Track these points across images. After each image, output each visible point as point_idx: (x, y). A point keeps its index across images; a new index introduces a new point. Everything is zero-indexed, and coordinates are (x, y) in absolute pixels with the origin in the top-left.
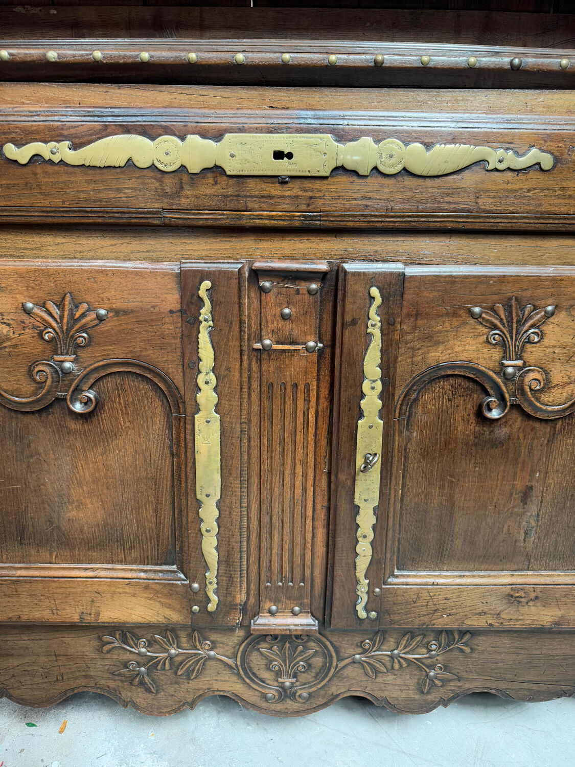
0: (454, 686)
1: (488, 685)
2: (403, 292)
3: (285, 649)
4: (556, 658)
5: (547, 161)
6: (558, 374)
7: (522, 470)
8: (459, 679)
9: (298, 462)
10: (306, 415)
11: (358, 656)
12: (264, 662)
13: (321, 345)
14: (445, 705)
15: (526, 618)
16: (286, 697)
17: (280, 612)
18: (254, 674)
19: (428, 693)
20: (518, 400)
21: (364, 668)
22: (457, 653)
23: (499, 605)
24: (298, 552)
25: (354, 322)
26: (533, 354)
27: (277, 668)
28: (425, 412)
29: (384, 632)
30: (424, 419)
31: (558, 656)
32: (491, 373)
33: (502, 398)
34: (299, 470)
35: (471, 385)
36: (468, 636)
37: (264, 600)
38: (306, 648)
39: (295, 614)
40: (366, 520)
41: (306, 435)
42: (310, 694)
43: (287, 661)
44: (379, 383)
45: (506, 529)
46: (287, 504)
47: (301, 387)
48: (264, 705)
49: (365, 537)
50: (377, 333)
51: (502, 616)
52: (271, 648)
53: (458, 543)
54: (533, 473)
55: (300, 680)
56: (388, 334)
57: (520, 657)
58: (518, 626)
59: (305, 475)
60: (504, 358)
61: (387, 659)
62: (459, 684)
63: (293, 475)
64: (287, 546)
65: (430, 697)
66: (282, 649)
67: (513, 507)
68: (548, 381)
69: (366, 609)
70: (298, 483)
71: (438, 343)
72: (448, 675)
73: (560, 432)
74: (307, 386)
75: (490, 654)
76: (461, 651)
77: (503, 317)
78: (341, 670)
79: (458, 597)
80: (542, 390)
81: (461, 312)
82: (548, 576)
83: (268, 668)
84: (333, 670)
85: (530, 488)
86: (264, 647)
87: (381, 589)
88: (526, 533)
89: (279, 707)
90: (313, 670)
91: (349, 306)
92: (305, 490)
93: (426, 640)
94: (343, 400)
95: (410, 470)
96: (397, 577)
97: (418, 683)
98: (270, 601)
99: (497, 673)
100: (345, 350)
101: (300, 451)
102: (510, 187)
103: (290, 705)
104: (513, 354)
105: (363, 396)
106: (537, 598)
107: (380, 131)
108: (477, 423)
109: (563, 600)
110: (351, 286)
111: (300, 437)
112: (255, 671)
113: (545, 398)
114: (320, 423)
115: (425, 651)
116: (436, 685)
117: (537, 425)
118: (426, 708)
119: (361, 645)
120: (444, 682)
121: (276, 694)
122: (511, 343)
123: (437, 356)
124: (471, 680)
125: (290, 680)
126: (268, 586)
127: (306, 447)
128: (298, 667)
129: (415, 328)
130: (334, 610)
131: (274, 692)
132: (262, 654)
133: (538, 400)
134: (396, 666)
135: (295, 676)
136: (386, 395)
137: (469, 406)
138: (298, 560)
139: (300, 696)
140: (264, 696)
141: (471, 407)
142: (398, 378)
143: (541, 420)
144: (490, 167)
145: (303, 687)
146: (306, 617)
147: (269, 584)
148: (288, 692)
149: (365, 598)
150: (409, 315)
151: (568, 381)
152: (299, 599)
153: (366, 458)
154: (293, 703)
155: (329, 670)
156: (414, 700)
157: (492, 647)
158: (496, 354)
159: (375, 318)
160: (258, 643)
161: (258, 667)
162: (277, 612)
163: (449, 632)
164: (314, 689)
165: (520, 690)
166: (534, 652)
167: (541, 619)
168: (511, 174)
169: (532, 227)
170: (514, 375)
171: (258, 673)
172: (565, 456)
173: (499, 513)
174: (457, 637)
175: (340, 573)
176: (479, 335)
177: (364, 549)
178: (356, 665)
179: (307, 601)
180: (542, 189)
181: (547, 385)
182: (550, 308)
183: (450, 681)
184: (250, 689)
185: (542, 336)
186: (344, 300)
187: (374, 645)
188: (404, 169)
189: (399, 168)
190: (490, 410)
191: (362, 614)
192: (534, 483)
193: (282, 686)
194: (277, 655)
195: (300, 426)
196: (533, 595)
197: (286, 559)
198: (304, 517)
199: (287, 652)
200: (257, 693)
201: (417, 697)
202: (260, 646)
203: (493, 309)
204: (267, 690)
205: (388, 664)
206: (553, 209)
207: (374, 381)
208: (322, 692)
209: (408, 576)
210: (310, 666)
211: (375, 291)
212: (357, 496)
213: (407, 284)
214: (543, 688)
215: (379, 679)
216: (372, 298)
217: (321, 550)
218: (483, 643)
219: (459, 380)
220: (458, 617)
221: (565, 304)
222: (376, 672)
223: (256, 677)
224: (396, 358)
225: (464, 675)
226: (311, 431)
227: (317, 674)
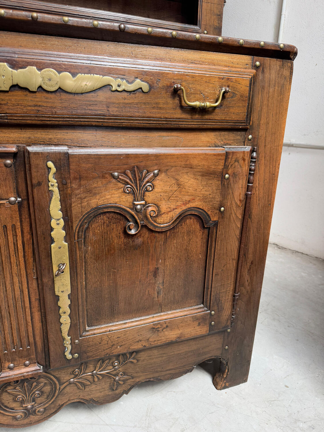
0: (130, 382)
1: (149, 377)
2: (69, 165)
3: (25, 387)
4: (182, 354)
5: (145, 87)
6: (164, 207)
7: (152, 260)
8: (133, 378)
9: (14, 275)
10: (16, 245)
11: (72, 380)
12: (12, 398)
13: (19, 199)
14: (127, 393)
15: (163, 338)
16: (30, 414)
17: (16, 367)
18: (6, 407)
19: (116, 389)
20: (145, 222)
21: (76, 385)
22: (129, 364)
23: (148, 335)
24: (23, 329)
25: (39, 184)
26: (150, 197)
27: (21, 399)
28: (94, 234)
29: (86, 363)
30: (95, 238)
31: (182, 353)
32: (128, 209)
33: (136, 222)
34: (16, 280)
35: (119, 217)
36: (134, 354)
37: (4, 362)
38: (38, 383)
39: (26, 366)
40: (65, 303)
41: (17, 257)
42: (45, 409)
43: (27, 393)
44: (62, 220)
45: (147, 292)
46: (11, 302)
47: (9, 227)
48: (15, 423)
49: (65, 313)
50: (56, 190)
51: (150, 340)
52: (15, 388)
53: (122, 305)
54: (158, 260)
55: (37, 402)
56: (63, 190)
57: (164, 358)
58: (159, 343)
59: (21, 282)
60: (134, 200)
61: (90, 377)
62: (133, 380)
63: (13, 284)
64: (15, 326)
65: (117, 392)
66: (22, 387)
67: (150, 280)
68: (159, 211)
69: (71, 353)
70: (17, 288)
71: (95, 194)
72: (126, 377)
73: (169, 237)
74: (14, 227)
75: (148, 361)
76: (132, 362)
77: (131, 177)
78: (62, 390)
79: (125, 335)
80: (157, 216)
81: (107, 176)
82: (172, 314)
83: (15, 401)
84: (57, 391)
85: (157, 269)
86: (10, 389)
87: (79, 340)
88: (158, 293)
89: (26, 421)
90: (45, 395)
91: (34, 174)
92: (22, 291)
93: (111, 362)
94: (39, 233)
95: (89, 269)
96: (88, 331)
97: (110, 386)
98: (8, 361)
99: (152, 369)
100: (36, 202)
101: (15, 268)
102: (126, 101)
103: (33, 418)
104: (139, 198)
105: (52, 229)
106: (167, 326)
107: (41, 63)
108: (125, 237)
109: (181, 325)
110: (34, 161)
111: (13, 259)
112: (6, 404)
113: (159, 220)
114: (26, 248)
115: (111, 367)
116: (120, 384)
117: (157, 235)
118: (116, 398)
119: (73, 373)
120: (124, 381)
121: (23, 414)
122: (137, 192)
123: (95, 202)
124: (139, 377)
125: (31, 404)
126: (5, 353)
127: (18, 265)
128: (35, 395)
129: (80, 186)
130: (51, 358)
131: (21, 414)
132: (9, 393)
133: (155, 221)
134: (96, 379)
135: (34, 400)
136: (68, 227)
137: (119, 229)
138: (23, 334)
139: (38, 411)
140: (15, 418)
141: (120, 229)
142: (74, 216)
143: (159, 232)
144: (114, 89)
145: (40, 405)
146: (34, 366)
147: (6, 352)
148: (31, 411)
149: (70, 347)
150: (75, 178)
151: (169, 210)
152: (28, 357)
153: (59, 266)
154: (35, 417)
155: (55, 392)
156: (109, 395)
157: (148, 357)
158: (130, 198)
159: (53, 181)
160: (6, 387)
161: (8, 402)
162: (14, 367)
163: (124, 355)
164: (47, 405)
165: (166, 375)
166: (170, 354)
167: (170, 337)
168: (125, 94)
169: (142, 125)
170: (141, 210)
171: (8, 405)
172: (173, 249)
173: (142, 285)
174: (128, 356)
175: (52, 337)
176: (119, 189)
177: (66, 320)
178: (72, 385)
179: (33, 356)
180: (145, 103)
181: (159, 214)
182: (156, 172)
183: (127, 380)
184: (4, 416)
185: (153, 187)
186: (30, 170)
187: (81, 371)
188: (60, 88)
189: (56, 88)
190: (130, 230)
191: (69, 357)
192: (159, 266)
193: (26, 409)
194: (20, 391)
195: (12, 253)
196: (165, 326)
197: (15, 335)
198: (24, 308)
199: (26, 388)
200: (9, 417)
201: (110, 393)
202: (7, 389)
203: (125, 173)
204: (16, 413)
205: (91, 380)
206: (152, 115)
207: (58, 220)
208: (53, 406)
209: (95, 329)
210: (42, 393)
211: (50, 164)
212: (56, 290)
213: (71, 160)
214: (177, 371)
215: (87, 389)
216: (49, 169)
217: (38, 325)
218: (143, 356)
219: (112, 214)
220: (126, 346)
221: (164, 169)
222: (84, 385)
223: (8, 408)
224: (71, 204)
225: (135, 375)
226: (21, 254)
227: (48, 396)
